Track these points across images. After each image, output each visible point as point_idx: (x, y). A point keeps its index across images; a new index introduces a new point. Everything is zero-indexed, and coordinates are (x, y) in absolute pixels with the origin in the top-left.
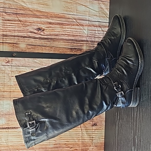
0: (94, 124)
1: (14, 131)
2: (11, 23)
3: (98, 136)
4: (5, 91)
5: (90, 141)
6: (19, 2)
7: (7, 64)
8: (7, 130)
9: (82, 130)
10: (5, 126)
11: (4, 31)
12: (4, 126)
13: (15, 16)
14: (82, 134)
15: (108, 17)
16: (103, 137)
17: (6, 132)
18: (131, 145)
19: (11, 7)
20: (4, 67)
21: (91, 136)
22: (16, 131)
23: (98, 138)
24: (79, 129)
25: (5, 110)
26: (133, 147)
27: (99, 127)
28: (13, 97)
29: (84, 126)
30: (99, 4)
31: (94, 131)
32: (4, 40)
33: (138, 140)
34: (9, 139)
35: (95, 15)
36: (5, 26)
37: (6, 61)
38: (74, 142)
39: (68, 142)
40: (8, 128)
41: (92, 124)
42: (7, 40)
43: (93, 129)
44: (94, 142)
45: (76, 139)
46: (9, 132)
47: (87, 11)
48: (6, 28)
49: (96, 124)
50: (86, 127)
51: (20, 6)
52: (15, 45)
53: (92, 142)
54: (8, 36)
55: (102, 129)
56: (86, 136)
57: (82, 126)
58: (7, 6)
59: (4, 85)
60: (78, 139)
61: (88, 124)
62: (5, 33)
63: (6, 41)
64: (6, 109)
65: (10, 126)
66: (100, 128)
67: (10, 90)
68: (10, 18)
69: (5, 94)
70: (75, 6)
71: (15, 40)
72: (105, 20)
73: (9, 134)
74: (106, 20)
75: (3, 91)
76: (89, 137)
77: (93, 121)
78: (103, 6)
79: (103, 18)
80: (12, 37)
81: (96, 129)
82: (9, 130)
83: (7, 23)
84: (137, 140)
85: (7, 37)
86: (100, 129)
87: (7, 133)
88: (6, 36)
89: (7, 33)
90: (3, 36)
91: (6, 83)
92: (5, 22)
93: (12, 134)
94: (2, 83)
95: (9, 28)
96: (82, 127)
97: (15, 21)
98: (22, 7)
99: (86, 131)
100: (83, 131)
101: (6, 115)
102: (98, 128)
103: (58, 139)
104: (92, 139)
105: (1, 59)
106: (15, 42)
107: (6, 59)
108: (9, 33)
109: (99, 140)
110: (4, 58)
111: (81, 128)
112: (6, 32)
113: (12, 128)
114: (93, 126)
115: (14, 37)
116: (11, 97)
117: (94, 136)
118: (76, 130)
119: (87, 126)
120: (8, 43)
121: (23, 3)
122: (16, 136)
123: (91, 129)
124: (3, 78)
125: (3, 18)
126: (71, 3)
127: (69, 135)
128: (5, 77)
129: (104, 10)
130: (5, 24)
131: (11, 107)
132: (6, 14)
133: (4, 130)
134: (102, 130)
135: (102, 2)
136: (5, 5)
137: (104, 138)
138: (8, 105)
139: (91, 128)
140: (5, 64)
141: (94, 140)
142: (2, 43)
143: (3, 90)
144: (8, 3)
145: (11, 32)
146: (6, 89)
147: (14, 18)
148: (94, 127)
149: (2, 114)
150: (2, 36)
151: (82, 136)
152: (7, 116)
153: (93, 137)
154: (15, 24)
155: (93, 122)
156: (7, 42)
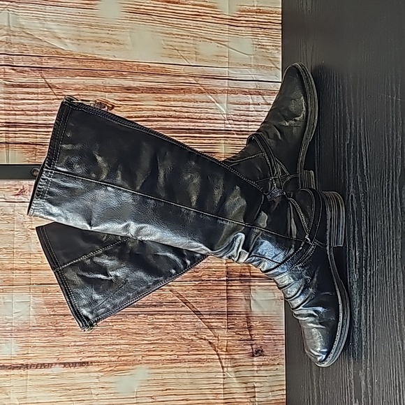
0: (257, 352)
1: (41, 375)
2: (28, 93)
3: (268, 384)
4: (16, 269)
5: (248, 396)
6: (46, 39)
7: (20, 197)
8: (22, 372)
9: (223, 367)
10: (17, 361)
11: (9, 114)
12: (14, 362)
13: (37, 73)
14: (224, 378)
15: (279, 69)
16: (283, 385)
17: (21, 376)
18: (351, 398)
19: (26, 53)
20: (10, 206)
21: (249, 385)
22: (47, 375)
23: (270, 389)
24: (214, 364)
25: (15, 318)
26: (355, 402)
27: (271, 357)
28: (36, 284)
29: (228, 357)
30: (256, 35)
31: (256, 368)
32: (10, 135)
33: (366, 382)
34: (29, 395)
35: (244, 65)
36: (12, 102)
37: (17, 189)
38: (204, 401)
39: (187, 400)
40: (27, 366)
41: (251, 351)
42: (16, 135)
43: (255, 363)
44: (257, 399)
45: (207, 392)
46: (29, 377)
47: (222, 54)
48: (14, 104)
49: (262, 351)
50: (235, 359)
51: (48, 49)
52: (38, 147)
53: (252, 400)
54: (21, 126)
55: (278, 364)
56: (235, 385)
57: (224, 357)
58: (15, 50)
59: (11, 252)
60: (215, 391)
61: (241, 350)
62: (12, 119)
63: (16, 137)
64: (19, 314)
65: (30, 362)
66: (272, 362)
67: (27, 266)
68: (24, 80)
69: (16, 275)
70: (192, 42)
71: (38, 136)
72: (271, 75)
73: (29, 383)
74: (276, 76)
75: (11, 269)
76: (244, 385)
77: (254, 342)
78: (265, 41)
79: (266, 72)
80: (29, 127)
81: (261, 363)
82: (30, 371)
83: (16, 93)
84: (363, 383)
85: (18, 129)
86: (274, 365)
87: (25, 378)
88: (15, 126)
89: (17, 117)
90: (8, 127)
91: (16, 248)
92: (12, 90)
93: (39, 383)
94: (6, 248)
95: (23, 104)
96: (223, 361)
97: (37, 87)
98: (54, 50)
99: (235, 369)
100: (225, 369)
101: (19, 331)
102: (267, 362)
103: (160, 393)
104: (253, 390)
105: (3, 185)
106: (39, 140)
107: (15, 185)
108: (22, 119)
109: (270, 393)
110: (11, 182)
111: (221, 362)
112: (15, 115)
113: (37, 366)
114: (253, 356)
115: (37, 127)
116: (30, 284)
117: (256, 382)
118: (208, 367)
119: (236, 357)
120: (21, 143)
121: (56, 40)
122: (48, 386)
123: (248, 364)
124: (9, 235)
125: (5, 79)
126: (182, 35)
127: (190, 381)
128: (16, 233)
129: (268, 49)
130: (11, 96)
131: (32, 309)
132: (13, 69)
133: (16, 372)
134: (278, 367)
135: (263, 30)
136: (10, 47)
137: (285, 388)
138: (25, 306)
139: (248, 361)
140: (13, 197)
141: (257, 394)
142: (6, 143)
143: (10, 266)
144: (17, 41)
145: (28, 115)
146: (17, 263)
147: (33, 80)
148: (255, 359)
149: (7, 329)
150: (5, 126)
151: (224, 384)
152: (23, 334)
153: (255, 387)
154: (38, 94)
155: (254, 346)
156: (18, 140)
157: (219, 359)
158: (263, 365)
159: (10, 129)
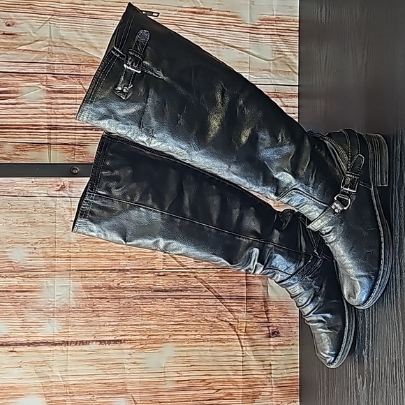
0: (273, 333)
1: (80, 351)
2: (68, 98)
3: (283, 362)
4: (58, 257)
5: (265, 373)
6: (83, 49)
7: (61, 192)
8: (63, 348)
9: (242, 346)
10: (59, 338)
11: (51, 118)
12: (56, 339)
13: (76, 80)
14: (243, 356)
15: (296, 73)
16: (297, 363)
17: (63, 351)
18: (356, 374)
19: (65, 62)
20: (52, 200)
21: (266, 363)
22: (85, 351)
23: (285, 367)
24: (235, 344)
25: (57, 301)
26: (359, 378)
27: (286, 338)
28: (76, 270)
29: (246, 337)
30: (274, 42)
31: (272, 348)
32: (52, 137)
33: (368, 360)
34: (69, 369)
35: (264, 70)
36: (53, 106)
37: (59, 185)
38: (225, 377)
39: (210, 375)
40: (67, 343)
41: (268, 332)
42: (58, 137)
43: (271, 343)
44: (273, 376)
45: (228, 368)
46: (69, 353)
47: (243, 60)
48: (55, 109)
49: (278, 332)
50: (254, 339)
51: (85, 58)
52: (76, 147)
53: (269, 376)
54: (61, 129)
55: (293, 345)
56: (253, 362)
57: (243, 337)
58: (56, 59)
59: (53, 241)
60: (235, 368)
61: (258, 331)
62: (53, 122)
63: (57, 139)
64: (60, 297)
65: (70, 339)
66: (287, 343)
67: (68, 254)
68: (64, 86)
69: (58, 262)
70: (216, 49)
71: (77, 137)
72: (289, 79)
73: (69, 358)
74: (293, 80)
75: (53, 257)
76: (261, 363)
77: (270, 324)
78: (284, 48)
79: (284, 76)
80: (69, 129)
81: (277, 343)
82: (70, 348)
83: (57, 98)
84: (366, 361)
85: (58, 131)
86: (289, 345)
87: (66, 353)
88: (56, 129)
89: (58, 120)
90: (50, 129)
91: (58, 238)
92: (53, 95)
93: (75, 358)
94: (49, 238)
95: (63, 108)
96: (242, 341)
97: (76, 93)
98: (90, 59)
99: (253, 348)
100: (244, 348)
101: (60, 311)
102: (282, 343)
103: (186, 369)
104: (269, 368)
105: (46, 182)
106: (77, 141)
107: (57, 182)
108: (62, 122)
109: (285, 371)
110: (53, 179)
111: (240, 342)
112: (56, 118)
113: (76, 343)
114: (270, 337)
115: (76, 129)
116: (70, 270)
117: (272, 361)
118: (228, 346)
119: (254, 337)
120: (62, 144)
121: (92, 49)
122: (86, 361)
123: (265, 344)
124: (52, 226)
125: (47, 86)
126: (207, 43)
127: (212, 358)
128: (57, 224)
129: (286, 55)
130: (53, 101)
131: (71, 293)
132: (54, 77)
133: (58, 347)
134: (292, 347)
135: (281, 37)
136: (51, 57)
137: (298, 366)
138: (66, 290)
139: (265, 341)
140: (55, 192)
141: (273, 372)
142: (48, 144)
143: (52, 254)
144: (58, 51)
145: (67, 118)
146: (59, 252)
147: (72, 86)
148: (271, 339)
149: (50, 310)
150: (48, 129)
151: (243, 362)
152: (64, 315)
153: (271, 365)
154: (76, 99)
155: (271, 328)
156: (58, 141)
157: (239, 339)
158: (279, 345)
159: (52, 131)
